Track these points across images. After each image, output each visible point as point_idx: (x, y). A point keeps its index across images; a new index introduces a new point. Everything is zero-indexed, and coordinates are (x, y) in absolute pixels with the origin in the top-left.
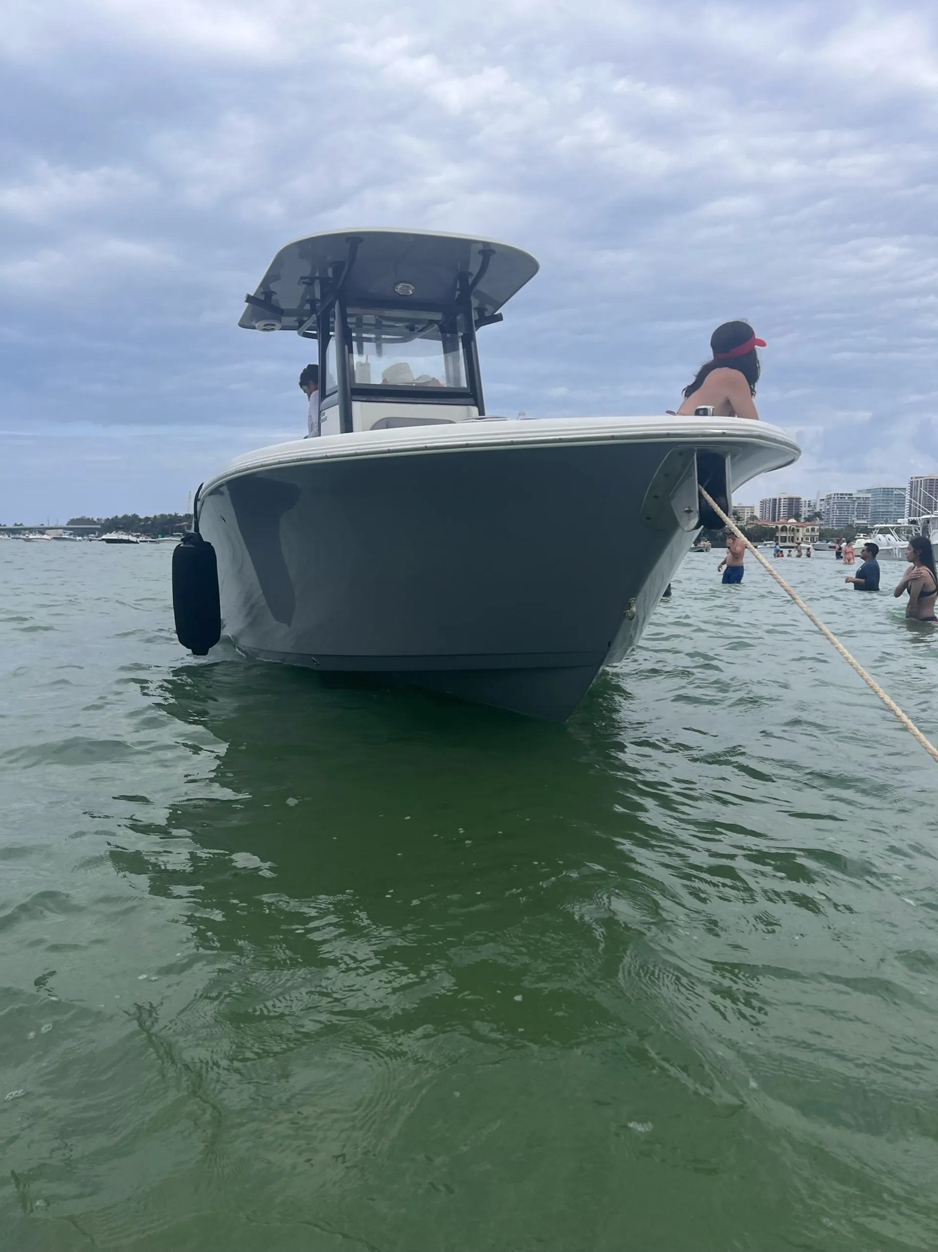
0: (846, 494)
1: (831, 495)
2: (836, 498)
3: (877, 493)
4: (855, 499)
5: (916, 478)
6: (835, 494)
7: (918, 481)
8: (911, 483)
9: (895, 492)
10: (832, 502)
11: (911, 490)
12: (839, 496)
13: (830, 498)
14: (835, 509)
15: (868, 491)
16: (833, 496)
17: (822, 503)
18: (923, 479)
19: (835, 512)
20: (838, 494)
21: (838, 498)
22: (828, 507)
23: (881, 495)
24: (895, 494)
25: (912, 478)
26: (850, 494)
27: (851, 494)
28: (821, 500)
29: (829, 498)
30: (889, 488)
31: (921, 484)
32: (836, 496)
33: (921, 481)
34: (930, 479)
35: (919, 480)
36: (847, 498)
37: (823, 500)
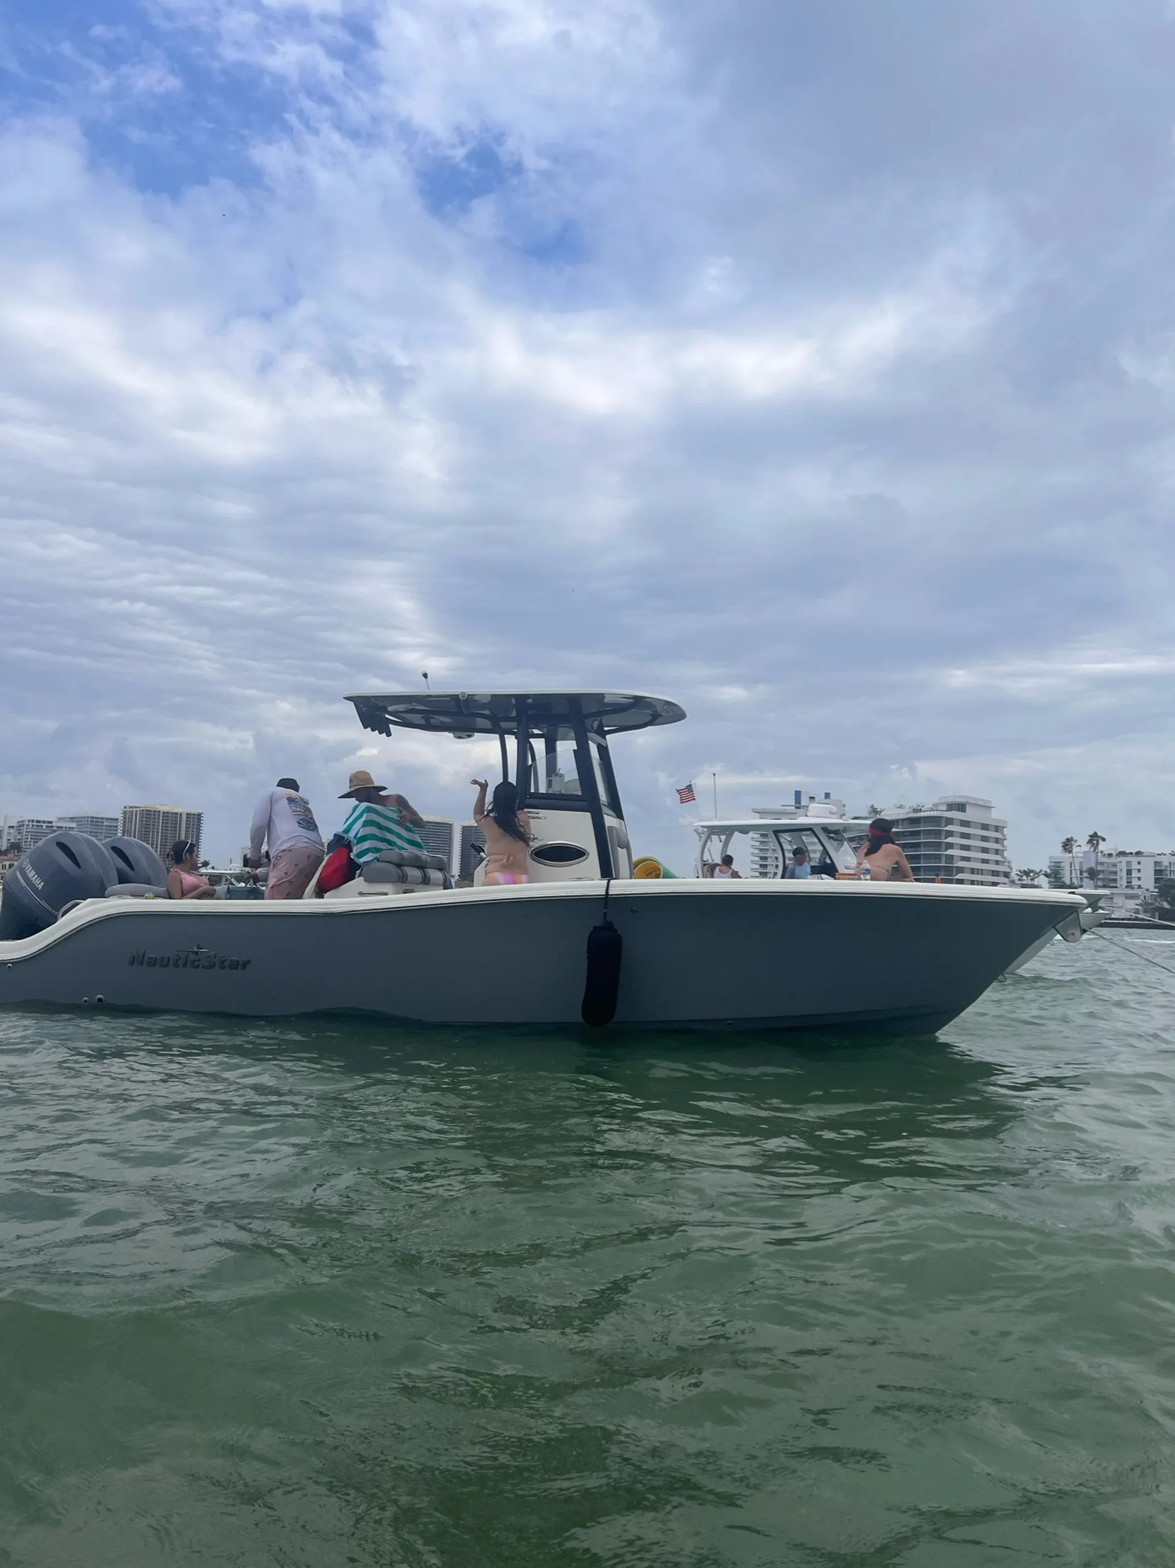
0: (44, 822)
1: (23, 821)
2: (30, 826)
3: (83, 823)
4: (55, 828)
5: (131, 807)
6: (29, 821)
7: (132, 811)
8: (125, 813)
9: (105, 824)
10: (25, 830)
11: (124, 822)
12: (35, 823)
13: (23, 825)
14: (29, 840)
15: (72, 819)
16: (27, 823)
17: (12, 830)
18: (138, 809)
19: (28, 843)
20: (33, 821)
21: (33, 825)
22: (19, 837)
23: (89, 826)
24: (106, 826)
25: (125, 807)
26: (49, 822)
27: (51, 822)
28: (10, 827)
29: (21, 825)
30: (96, 818)
31: (136, 815)
32: (31, 823)
33: (136, 811)
34: (147, 811)
35: (134, 810)
36: (44, 827)
37: (13, 827)
